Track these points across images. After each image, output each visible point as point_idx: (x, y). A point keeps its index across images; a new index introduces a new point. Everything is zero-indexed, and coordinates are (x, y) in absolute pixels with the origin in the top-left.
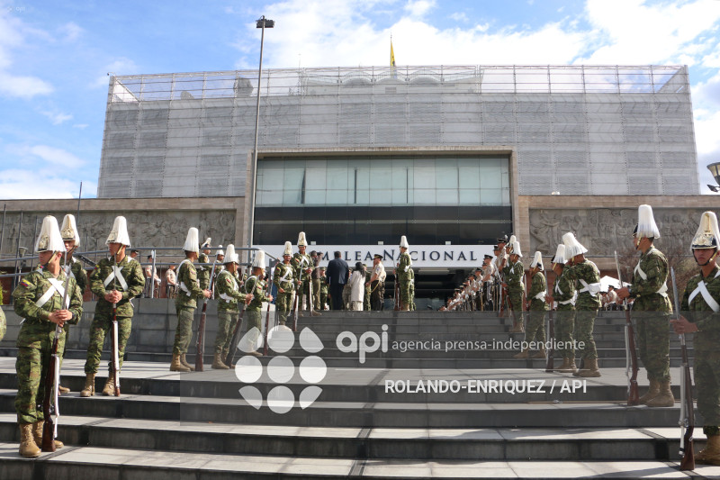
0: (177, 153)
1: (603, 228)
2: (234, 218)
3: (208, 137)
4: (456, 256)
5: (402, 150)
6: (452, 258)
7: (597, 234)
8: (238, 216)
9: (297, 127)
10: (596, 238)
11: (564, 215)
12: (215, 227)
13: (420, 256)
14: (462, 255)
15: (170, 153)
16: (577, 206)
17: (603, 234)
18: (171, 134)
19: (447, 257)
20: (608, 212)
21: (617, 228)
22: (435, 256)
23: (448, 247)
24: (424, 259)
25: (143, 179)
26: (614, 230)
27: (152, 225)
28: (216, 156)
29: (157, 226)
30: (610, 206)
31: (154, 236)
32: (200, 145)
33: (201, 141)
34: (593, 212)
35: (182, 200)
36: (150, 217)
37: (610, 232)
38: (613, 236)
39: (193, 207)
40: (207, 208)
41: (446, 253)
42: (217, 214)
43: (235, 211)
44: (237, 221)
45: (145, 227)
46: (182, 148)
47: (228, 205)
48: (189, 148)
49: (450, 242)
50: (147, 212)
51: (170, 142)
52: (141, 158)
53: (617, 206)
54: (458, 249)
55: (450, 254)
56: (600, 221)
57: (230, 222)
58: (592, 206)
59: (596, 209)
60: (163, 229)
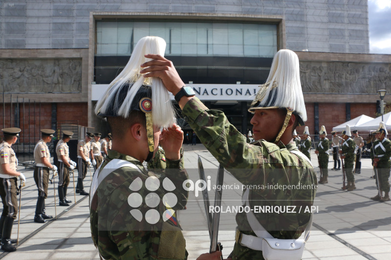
0: (35, 21)
1: (337, 75)
2: (80, 65)
3: (57, 10)
4: (244, 92)
5: (206, 15)
6: (241, 93)
7: (334, 79)
8: (83, 63)
9: (119, 4)
10: (333, 81)
11: (313, 65)
12: (66, 71)
13: (219, 92)
14: (248, 92)
15: (30, 20)
16: (322, 59)
17: (337, 79)
18: (29, 6)
19: (238, 93)
20: (341, 64)
21: (346, 75)
22: (229, 92)
23: (239, 86)
24: (222, 94)
25: (11, 38)
26: (344, 76)
27: (17, 70)
28: (63, 23)
29: (21, 71)
30: (343, 60)
31: (19, 78)
32: (52, 15)
33: (52, 13)
34: (331, 64)
35: (39, 51)
36: (14, 64)
37: (341, 77)
38: (343, 80)
39: (48, 56)
40: (59, 56)
41: (237, 90)
42: (67, 61)
43: (81, 59)
44: (83, 67)
45: (11, 71)
46: (38, 17)
47: (75, 55)
48: (43, 17)
49: (239, 83)
50: (12, 60)
51: (29, 13)
52: (8, 23)
53: (347, 60)
54: (245, 87)
55: (240, 91)
56: (336, 70)
57: (78, 68)
58: (332, 60)
59: (333, 62)
60: (25, 73)
